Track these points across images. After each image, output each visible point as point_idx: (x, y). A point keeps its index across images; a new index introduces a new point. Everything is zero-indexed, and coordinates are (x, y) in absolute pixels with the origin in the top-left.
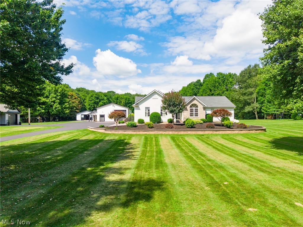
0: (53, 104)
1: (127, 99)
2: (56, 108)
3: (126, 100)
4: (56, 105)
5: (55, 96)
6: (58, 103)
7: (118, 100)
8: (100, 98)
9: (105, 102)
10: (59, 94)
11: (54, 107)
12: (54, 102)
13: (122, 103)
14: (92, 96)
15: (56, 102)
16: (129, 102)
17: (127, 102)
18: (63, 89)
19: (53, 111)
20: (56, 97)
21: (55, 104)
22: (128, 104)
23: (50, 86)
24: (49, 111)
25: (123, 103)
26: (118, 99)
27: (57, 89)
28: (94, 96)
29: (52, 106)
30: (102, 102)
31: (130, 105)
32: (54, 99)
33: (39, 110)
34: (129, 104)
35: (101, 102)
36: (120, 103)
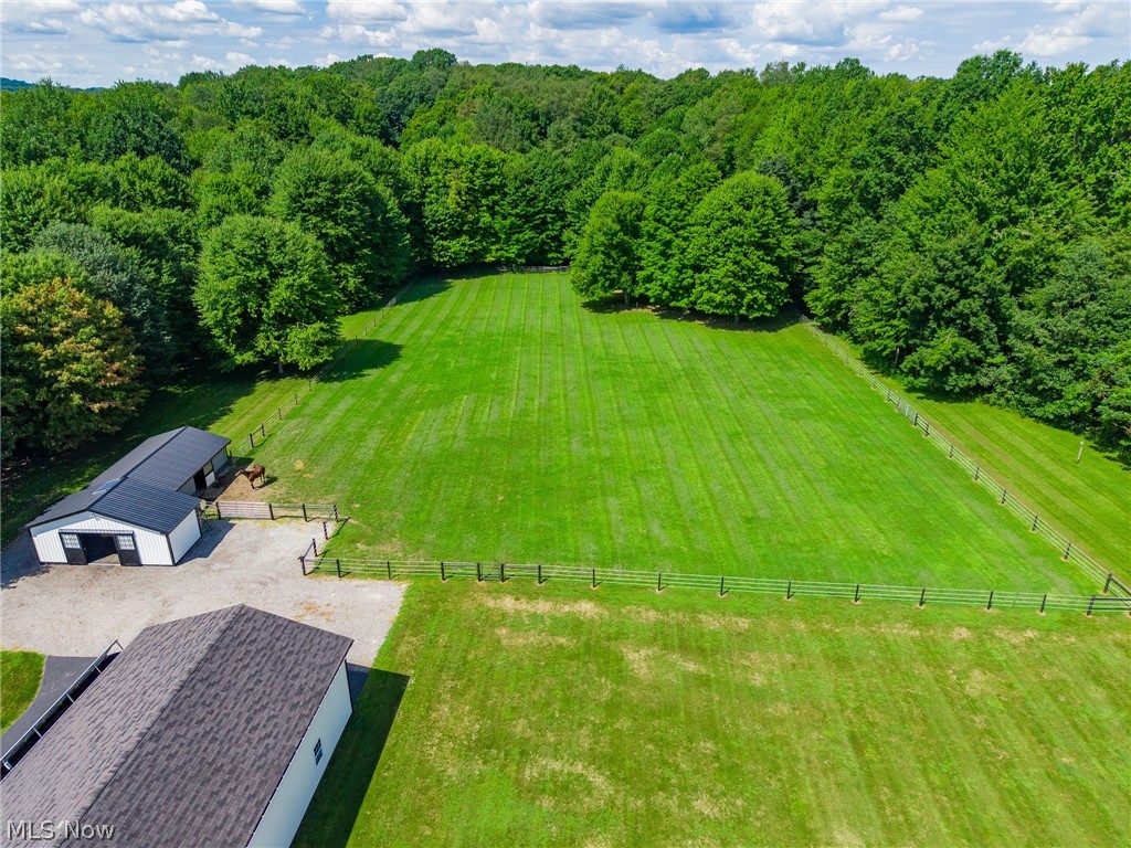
1: (476, 166)
3: (473, 172)
7: (429, 173)
8: (276, 259)
9: (307, 277)
13: (452, 193)
16: (492, 185)
17: (477, 182)
22: (487, 194)
25: (459, 193)
26: (432, 170)
30: (291, 285)
31: (495, 203)
34: (491, 192)
35: (284, 282)
36: (442, 190)
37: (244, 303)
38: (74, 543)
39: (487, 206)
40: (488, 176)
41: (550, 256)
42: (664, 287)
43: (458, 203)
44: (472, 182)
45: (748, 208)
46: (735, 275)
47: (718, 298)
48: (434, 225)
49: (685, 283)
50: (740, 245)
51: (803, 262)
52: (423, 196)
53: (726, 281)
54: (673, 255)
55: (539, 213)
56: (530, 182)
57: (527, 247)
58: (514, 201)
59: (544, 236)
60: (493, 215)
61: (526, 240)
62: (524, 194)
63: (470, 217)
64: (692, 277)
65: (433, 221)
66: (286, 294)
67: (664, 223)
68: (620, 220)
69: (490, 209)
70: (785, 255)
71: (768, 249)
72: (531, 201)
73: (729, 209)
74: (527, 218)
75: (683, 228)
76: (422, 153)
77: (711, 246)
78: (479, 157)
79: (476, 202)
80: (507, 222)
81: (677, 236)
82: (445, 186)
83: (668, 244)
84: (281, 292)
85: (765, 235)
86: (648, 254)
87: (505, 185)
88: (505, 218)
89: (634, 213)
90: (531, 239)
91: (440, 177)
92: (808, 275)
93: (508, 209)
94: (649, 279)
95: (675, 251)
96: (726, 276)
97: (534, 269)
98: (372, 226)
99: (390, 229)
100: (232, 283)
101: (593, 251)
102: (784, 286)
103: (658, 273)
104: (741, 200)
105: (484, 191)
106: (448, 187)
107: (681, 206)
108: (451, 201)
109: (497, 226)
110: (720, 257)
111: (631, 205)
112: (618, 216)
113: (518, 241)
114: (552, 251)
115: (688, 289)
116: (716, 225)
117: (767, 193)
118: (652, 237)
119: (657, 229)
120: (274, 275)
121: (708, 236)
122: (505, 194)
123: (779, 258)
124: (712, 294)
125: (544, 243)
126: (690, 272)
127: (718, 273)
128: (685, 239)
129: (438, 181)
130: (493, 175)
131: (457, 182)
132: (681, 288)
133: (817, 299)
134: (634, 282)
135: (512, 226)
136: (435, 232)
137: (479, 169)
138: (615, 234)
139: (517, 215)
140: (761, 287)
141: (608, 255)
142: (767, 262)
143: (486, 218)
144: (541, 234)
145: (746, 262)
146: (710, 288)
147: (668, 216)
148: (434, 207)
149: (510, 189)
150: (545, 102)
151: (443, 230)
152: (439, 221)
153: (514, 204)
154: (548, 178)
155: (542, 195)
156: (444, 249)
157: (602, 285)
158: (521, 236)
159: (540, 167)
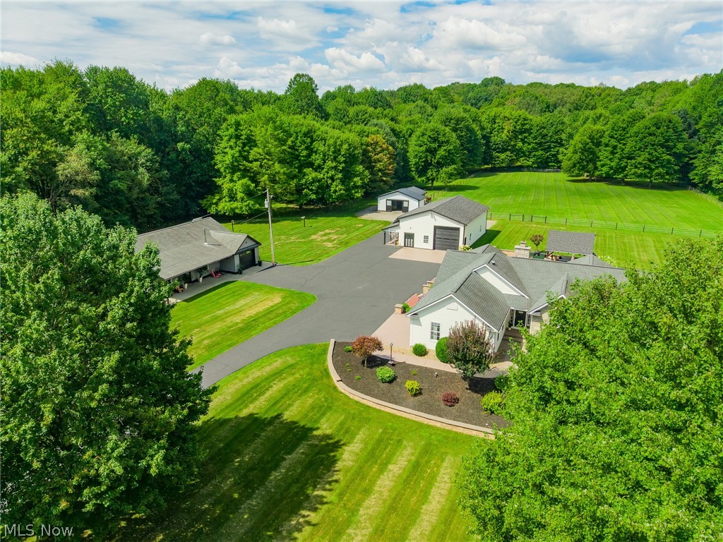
0: (331, 184)
1: (518, 120)
2: (335, 192)
3: (516, 122)
4: (337, 186)
5: (334, 164)
6: (338, 181)
7: (495, 123)
8: (441, 139)
9: (451, 147)
10: (343, 159)
11: (332, 189)
12: (332, 178)
13: (505, 131)
14: (423, 135)
15: (337, 179)
17: (518, 127)
18: (349, 145)
19: (331, 196)
20: (335, 168)
21: (334, 183)
22: (521, 133)
23: (325, 142)
24: (323, 196)
25: (508, 132)
26: (497, 121)
27: (338, 147)
28: (429, 133)
29: (328, 187)
30: (445, 150)
31: (525, 137)
32: (332, 173)
33: (307, 195)
34: (524, 132)
35: (443, 148)
36: (501, 130)
37: (427, 156)
38: (390, 203)
39: (521, 139)
40: (523, 125)
41: (550, 164)
42: (611, 168)
43: (507, 136)
44: (515, 127)
45: (659, 128)
46: (649, 160)
47: (639, 172)
48: (494, 146)
49: (622, 165)
50: (653, 145)
51: (689, 157)
52: (491, 133)
53: (644, 162)
54: (617, 153)
55: (547, 142)
56: (545, 128)
57: (539, 158)
58: (535, 136)
59: (548, 154)
60: (523, 143)
61: (539, 155)
62: (541, 133)
63: (512, 143)
64: (626, 163)
65: (494, 144)
66: (443, 153)
67: (614, 138)
68: (591, 138)
69: (522, 140)
70: (678, 152)
71: (669, 148)
72: (544, 136)
73: (649, 129)
74: (540, 144)
75: (623, 139)
76: (492, 114)
77: (638, 147)
78: (520, 116)
79: (516, 137)
80: (530, 147)
81: (620, 144)
82: (503, 128)
83: (615, 147)
84: (441, 152)
85: (667, 141)
86: (603, 153)
87: (532, 129)
88: (529, 144)
89: (599, 135)
90: (542, 155)
91: (501, 124)
92: (693, 163)
93: (532, 140)
94: (603, 166)
95: (619, 150)
96: (644, 160)
97: (541, 170)
98: (469, 142)
99: (476, 144)
100: (423, 148)
101: (575, 152)
102: (676, 168)
103: (608, 162)
104: (655, 124)
105: (522, 131)
106: (503, 129)
107: (624, 129)
108: (504, 136)
109: (525, 149)
110: (642, 151)
111: (598, 131)
112: (590, 136)
113: (535, 155)
114: (551, 162)
115: (624, 169)
116: (640, 136)
117: (670, 121)
118: (607, 145)
119: (609, 141)
120: (439, 146)
121: (636, 142)
122: (531, 133)
123: (675, 153)
124: (636, 170)
125: (548, 158)
126: (625, 160)
127: (640, 159)
128: (624, 144)
129: (499, 126)
130: (527, 124)
131: (508, 126)
132: (621, 168)
133: (696, 175)
134: (596, 168)
135: (534, 148)
136: (494, 150)
137: (520, 122)
138: (588, 144)
139: (536, 143)
140: (663, 167)
141: (583, 154)
142: (668, 154)
143: (520, 144)
144: (546, 153)
145: (655, 153)
146: (636, 167)
147: (616, 134)
148: (496, 138)
149: (534, 131)
150: (554, 99)
151: (499, 148)
152: (497, 144)
153: (535, 138)
154: (555, 126)
155: (550, 134)
156: (498, 157)
157: (579, 168)
158: (537, 153)
159: (551, 121)
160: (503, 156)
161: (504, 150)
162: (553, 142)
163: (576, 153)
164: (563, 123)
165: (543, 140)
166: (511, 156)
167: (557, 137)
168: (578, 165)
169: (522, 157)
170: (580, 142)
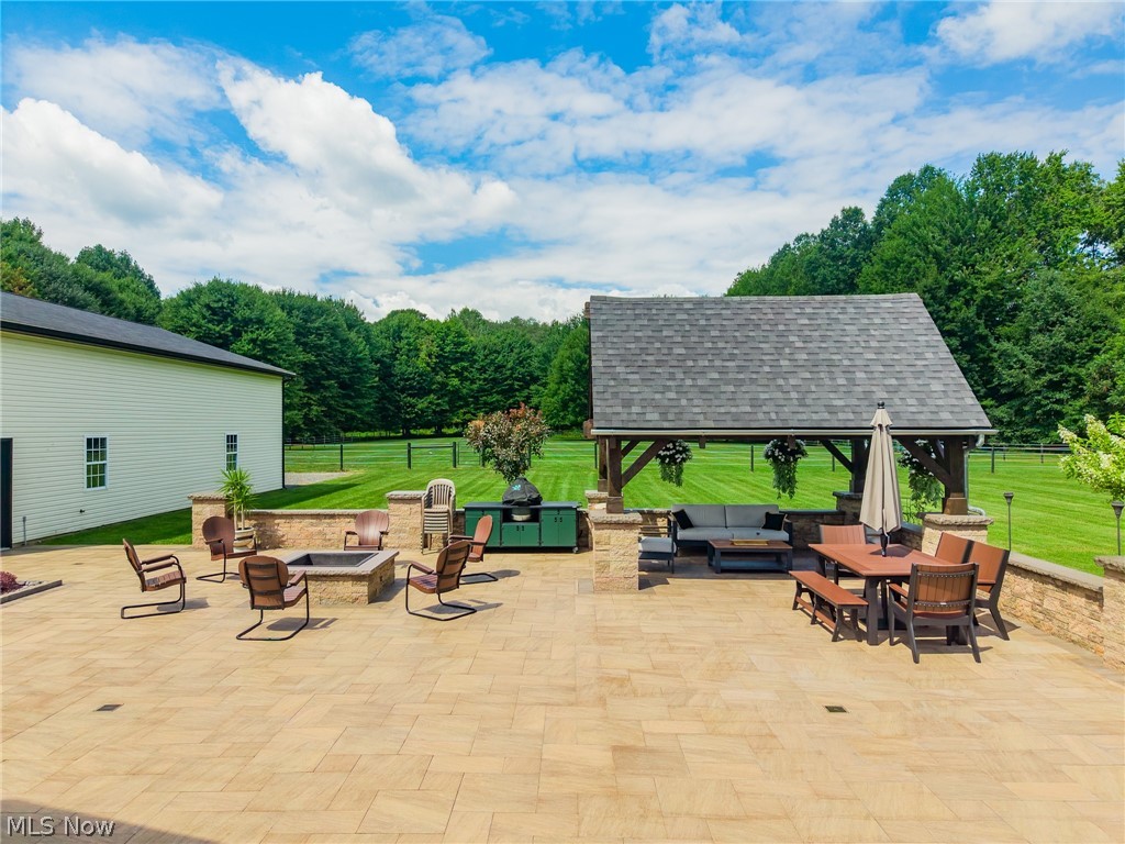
39: (456, 372)
40: (458, 345)
43: (428, 364)
44: (442, 350)
48: (402, 383)
55: (506, 379)
58: (483, 366)
60: (461, 380)
61: (492, 403)
62: (492, 362)
63: (439, 378)
65: (401, 380)
69: (459, 374)
72: (499, 368)
74: (495, 383)
78: (448, 329)
80: (475, 387)
87: (474, 354)
88: (473, 382)
90: (497, 401)
91: (411, 340)
93: (477, 375)
105: (454, 358)
106: (418, 350)
108: (421, 362)
109: (465, 391)
113: (486, 403)
122: (474, 361)
129: (409, 344)
130: (464, 344)
131: (428, 346)
135: (481, 390)
136: (403, 391)
137: (450, 337)
139: (485, 380)
143: (456, 382)
148: (404, 367)
149: (480, 355)
151: (412, 387)
152: (408, 379)
153: (483, 370)
154: (516, 351)
155: (509, 366)
156: (413, 406)
157: (574, 411)
158: (490, 399)
159: (508, 342)
160: (422, 404)
161: (422, 392)
162: (517, 379)
163: (566, 382)
164: (529, 346)
165: (498, 375)
166: (438, 405)
167: (523, 370)
168: (572, 405)
169: (461, 407)
170: (568, 358)
